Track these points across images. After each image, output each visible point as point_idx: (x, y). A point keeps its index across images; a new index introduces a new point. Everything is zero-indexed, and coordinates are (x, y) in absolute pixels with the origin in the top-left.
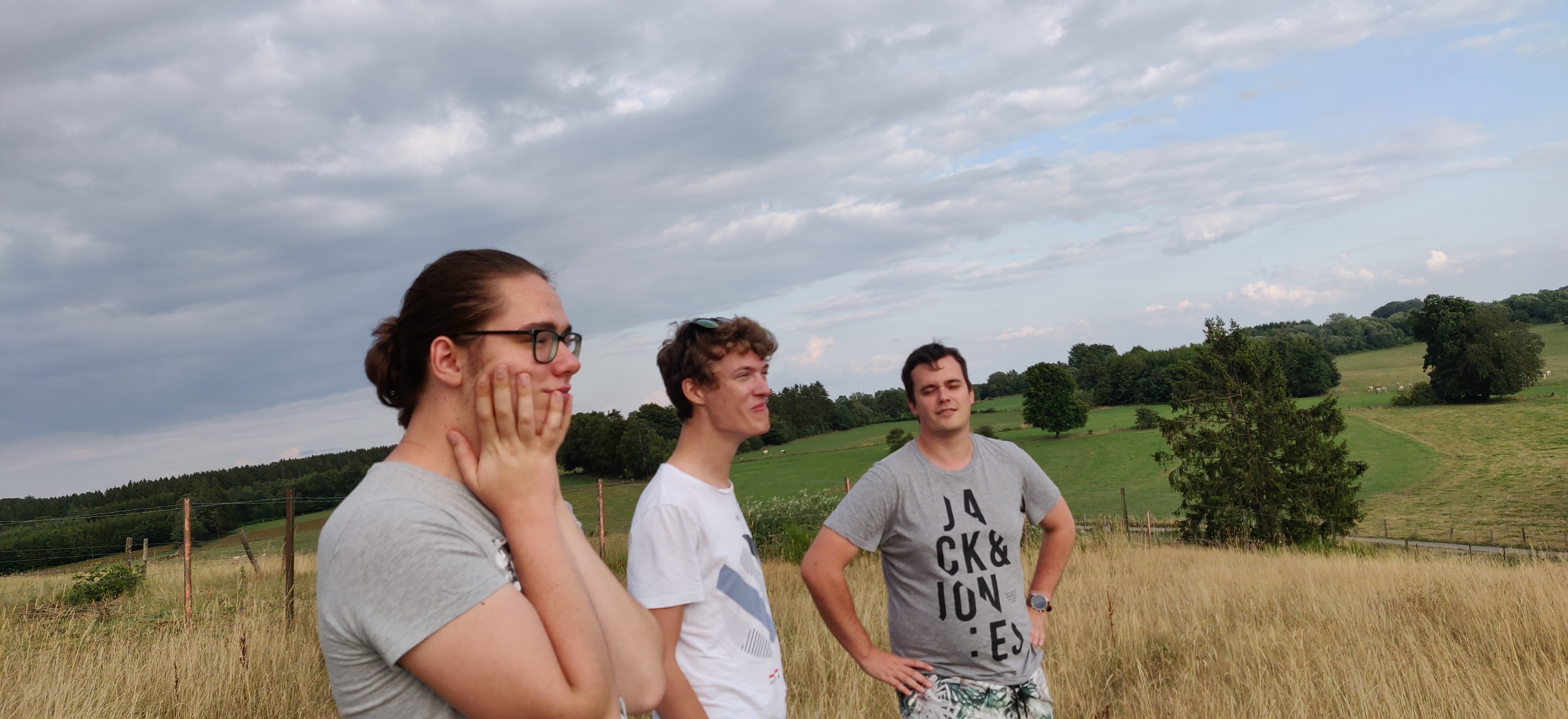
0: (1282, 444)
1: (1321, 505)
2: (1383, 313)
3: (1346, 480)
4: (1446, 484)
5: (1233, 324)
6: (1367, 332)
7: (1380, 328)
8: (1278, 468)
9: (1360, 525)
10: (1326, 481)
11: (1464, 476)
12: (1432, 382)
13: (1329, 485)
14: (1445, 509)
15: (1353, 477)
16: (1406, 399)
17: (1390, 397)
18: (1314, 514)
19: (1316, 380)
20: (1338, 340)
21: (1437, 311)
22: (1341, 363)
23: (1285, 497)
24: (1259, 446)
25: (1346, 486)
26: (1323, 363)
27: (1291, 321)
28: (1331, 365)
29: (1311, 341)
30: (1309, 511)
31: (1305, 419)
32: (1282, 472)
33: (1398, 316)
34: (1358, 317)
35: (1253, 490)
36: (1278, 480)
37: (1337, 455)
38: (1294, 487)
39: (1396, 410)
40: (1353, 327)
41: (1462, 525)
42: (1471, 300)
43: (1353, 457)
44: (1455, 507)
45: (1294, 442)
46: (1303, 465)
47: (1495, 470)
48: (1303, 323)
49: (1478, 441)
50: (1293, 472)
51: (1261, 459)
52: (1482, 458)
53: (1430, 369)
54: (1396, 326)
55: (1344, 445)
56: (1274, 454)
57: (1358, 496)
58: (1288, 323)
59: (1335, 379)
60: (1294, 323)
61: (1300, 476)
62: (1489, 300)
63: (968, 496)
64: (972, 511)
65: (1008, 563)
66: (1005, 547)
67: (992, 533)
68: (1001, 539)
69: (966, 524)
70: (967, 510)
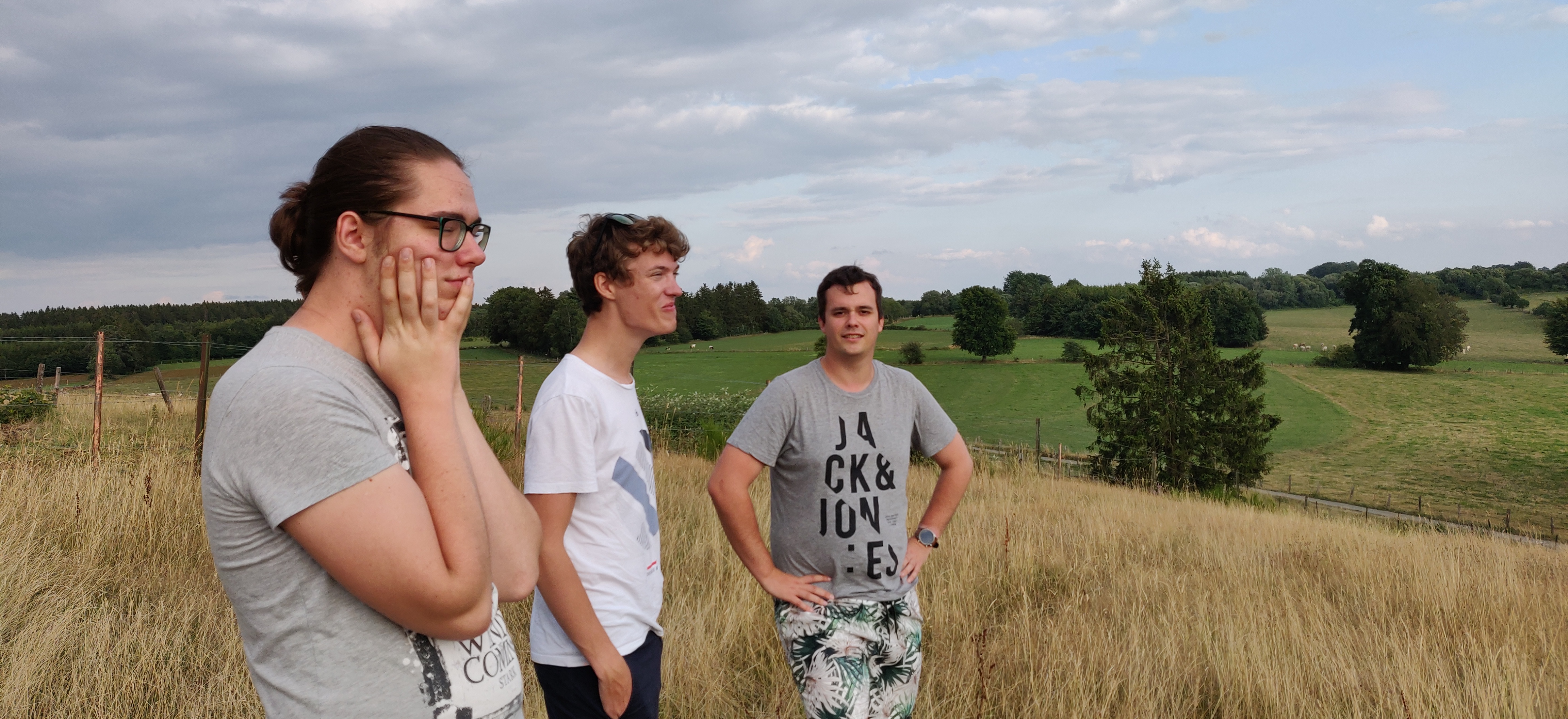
0: (1200, 392)
1: (1231, 454)
2: (1318, 272)
3: (1259, 433)
4: (1353, 447)
5: (1170, 268)
6: (1300, 290)
7: (1313, 287)
8: (1195, 415)
9: (1266, 478)
10: (1239, 432)
11: (1372, 440)
12: (1355, 346)
13: (1241, 436)
14: (1349, 471)
15: (1266, 430)
16: (1327, 360)
17: (1312, 356)
18: (1223, 462)
19: (1243, 332)
20: (1271, 294)
21: (1370, 277)
22: (1271, 318)
23: (1198, 443)
24: (1179, 391)
25: (1256, 439)
26: (1253, 315)
27: (1228, 271)
28: (1260, 319)
29: (1244, 292)
30: (1218, 460)
31: (1227, 370)
32: (1197, 418)
33: (1332, 277)
34: (1294, 274)
35: (1167, 434)
36: (1193, 426)
37: (1253, 408)
38: (1206, 435)
39: (1316, 369)
40: (1287, 283)
41: (1362, 488)
42: (1405, 268)
43: (1269, 410)
44: (1358, 470)
45: (1213, 391)
46: (1219, 415)
47: (1403, 438)
48: (1239, 273)
49: (1391, 407)
50: (1208, 420)
51: (1179, 404)
52: (1392, 425)
53: (1355, 332)
54: (1329, 287)
55: (1260, 399)
56: (1193, 400)
57: (1267, 448)
58: (1224, 273)
59: (1262, 333)
60: (1230, 273)
61: (1215, 425)
62: (1422, 270)
63: (863, 417)
64: (864, 433)
65: (893, 487)
66: (892, 472)
67: (880, 457)
68: (888, 464)
69: (856, 446)
70: (860, 432)
